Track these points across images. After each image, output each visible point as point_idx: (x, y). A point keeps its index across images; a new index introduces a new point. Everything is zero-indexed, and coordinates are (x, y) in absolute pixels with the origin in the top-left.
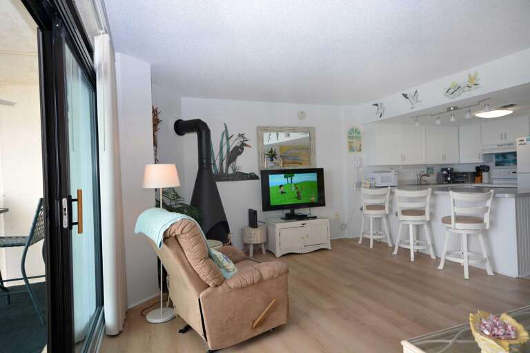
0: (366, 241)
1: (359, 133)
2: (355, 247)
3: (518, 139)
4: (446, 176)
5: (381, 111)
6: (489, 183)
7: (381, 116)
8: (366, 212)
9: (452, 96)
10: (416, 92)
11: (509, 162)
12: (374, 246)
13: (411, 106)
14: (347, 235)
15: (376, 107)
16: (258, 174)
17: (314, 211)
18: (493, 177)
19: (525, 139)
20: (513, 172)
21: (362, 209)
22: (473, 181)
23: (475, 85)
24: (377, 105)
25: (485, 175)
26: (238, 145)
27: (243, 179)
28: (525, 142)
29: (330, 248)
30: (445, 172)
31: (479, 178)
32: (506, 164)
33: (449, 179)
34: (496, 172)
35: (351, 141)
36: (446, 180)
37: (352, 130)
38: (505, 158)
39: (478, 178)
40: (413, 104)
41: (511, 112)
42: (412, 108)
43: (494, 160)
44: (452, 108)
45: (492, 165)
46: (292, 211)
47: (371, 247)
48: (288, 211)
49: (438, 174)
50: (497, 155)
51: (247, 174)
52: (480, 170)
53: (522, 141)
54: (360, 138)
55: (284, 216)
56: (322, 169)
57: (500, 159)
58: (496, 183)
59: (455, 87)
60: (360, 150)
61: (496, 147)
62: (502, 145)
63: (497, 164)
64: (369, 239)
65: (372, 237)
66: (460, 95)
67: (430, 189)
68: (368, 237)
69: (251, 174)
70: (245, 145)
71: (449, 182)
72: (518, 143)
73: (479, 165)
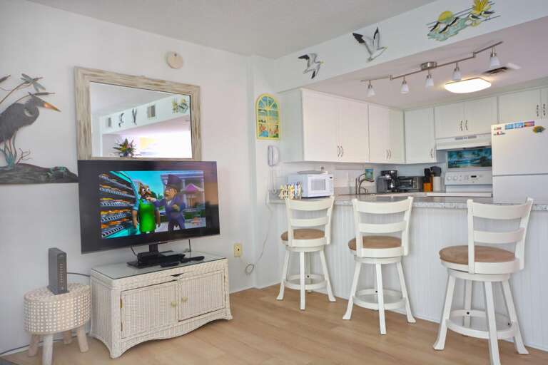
0: (293, 295)
1: (275, 106)
2: (274, 308)
3: (493, 127)
4: (389, 182)
5: (314, 66)
6: (441, 192)
7: (314, 76)
8: (293, 242)
9: (442, 36)
10: (377, 31)
11: (466, 162)
12: (307, 304)
13: (369, 56)
14: (255, 283)
15: (305, 61)
16: (74, 169)
17: (199, 245)
18: (446, 183)
19: (502, 126)
20: (472, 177)
21: (285, 238)
22: (422, 190)
23: (486, 13)
24: (306, 57)
25: (436, 180)
26: (23, 102)
27: (37, 182)
28: (503, 130)
29: (229, 317)
30: (388, 177)
31: (429, 184)
32: (461, 165)
33: (392, 186)
34: (451, 176)
35: (263, 118)
36: (389, 188)
37: (265, 99)
38: (461, 156)
39: (427, 185)
40: (370, 53)
41: (489, 85)
42: (370, 59)
43: (447, 159)
44: (429, 65)
45: (444, 166)
46: (153, 248)
47: (303, 307)
48: (145, 249)
49: (378, 179)
50: (451, 153)
51: (48, 170)
52: (430, 174)
53: (500, 129)
54: (276, 114)
55: (135, 258)
56: (214, 164)
57: (455, 159)
58: (450, 192)
59: (448, 19)
60: (277, 136)
61: (453, 140)
62: (461, 138)
63: (451, 166)
64: (298, 292)
65: (303, 288)
66: (456, 33)
67: (411, 199)
68: (295, 287)
69: (56, 169)
70: (42, 104)
71: (393, 191)
72: (494, 132)
73: (429, 167)
